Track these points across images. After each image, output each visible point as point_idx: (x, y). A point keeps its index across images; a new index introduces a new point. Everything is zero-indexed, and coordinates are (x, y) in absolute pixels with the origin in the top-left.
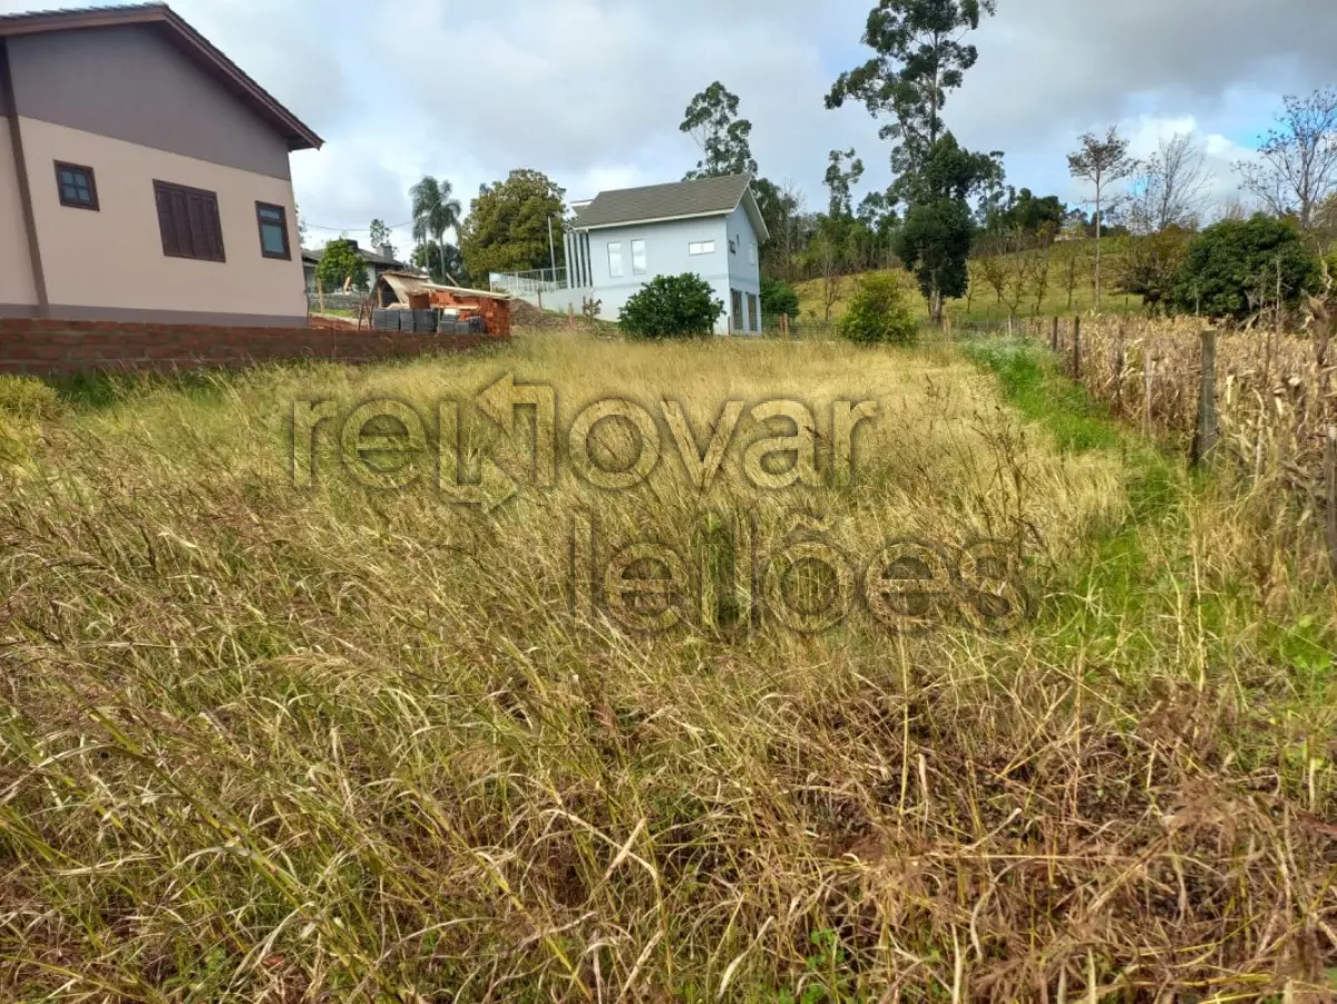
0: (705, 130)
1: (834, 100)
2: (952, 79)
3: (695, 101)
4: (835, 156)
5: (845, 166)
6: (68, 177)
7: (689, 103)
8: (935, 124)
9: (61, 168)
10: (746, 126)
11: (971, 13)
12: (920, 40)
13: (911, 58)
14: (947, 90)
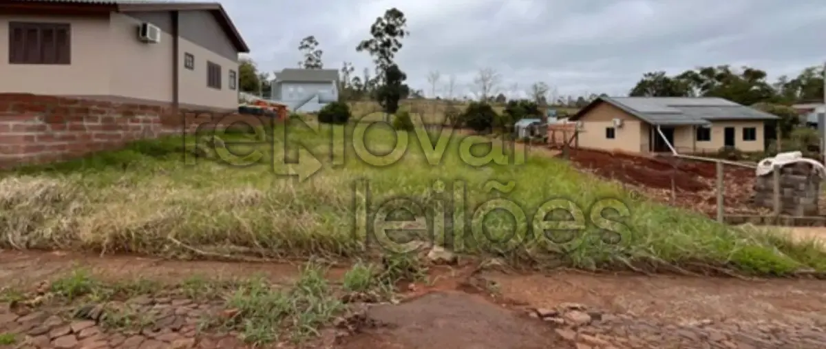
1: (359, 49)
2: (395, 50)
3: (305, 40)
4: (345, 64)
5: (349, 68)
6: (188, 58)
7: (301, 40)
8: (389, 62)
9: (187, 54)
10: (321, 52)
11: (402, 33)
12: (386, 37)
13: (383, 41)
14: (393, 53)
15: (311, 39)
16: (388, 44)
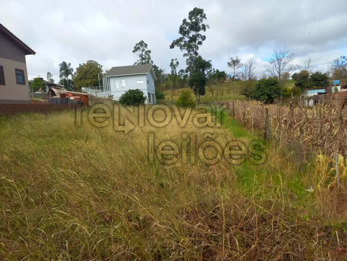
0: (139, 52)
1: (172, 47)
2: (200, 43)
4: (172, 60)
5: (175, 63)
7: (135, 45)
8: (196, 54)
10: (150, 52)
11: (204, 28)
12: (192, 33)
13: (190, 38)
14: (199, 46)
15: (142, 43)
16: (193, 39)
